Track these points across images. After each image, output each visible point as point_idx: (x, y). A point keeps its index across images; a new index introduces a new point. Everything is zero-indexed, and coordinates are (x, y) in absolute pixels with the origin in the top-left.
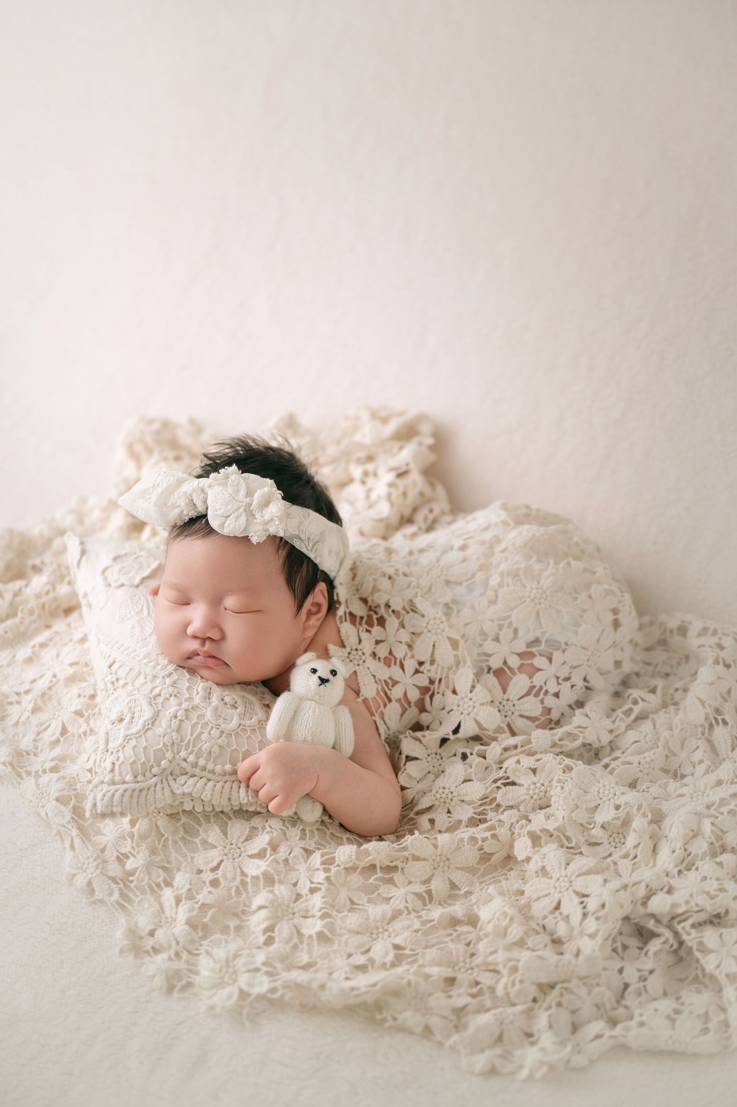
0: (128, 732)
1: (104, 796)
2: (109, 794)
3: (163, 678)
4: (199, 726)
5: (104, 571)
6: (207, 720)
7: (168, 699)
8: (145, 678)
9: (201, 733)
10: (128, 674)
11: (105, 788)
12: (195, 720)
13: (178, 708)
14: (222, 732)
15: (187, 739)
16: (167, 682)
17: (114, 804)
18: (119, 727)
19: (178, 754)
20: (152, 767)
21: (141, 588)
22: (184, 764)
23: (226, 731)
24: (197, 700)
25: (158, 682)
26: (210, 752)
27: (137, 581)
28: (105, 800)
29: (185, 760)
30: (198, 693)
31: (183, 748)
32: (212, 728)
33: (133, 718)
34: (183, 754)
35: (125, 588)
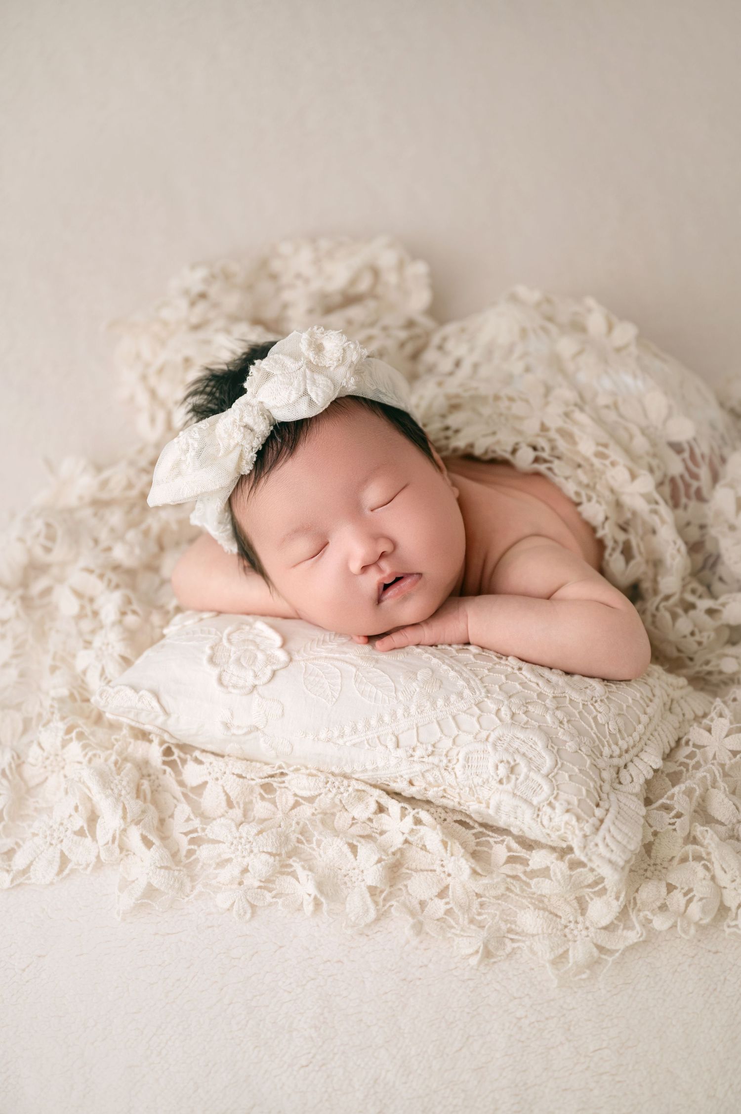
0: (545, 771)
1: (607, 845)
2: (609, 840)
3: (487, 697)
4: (586, 714)
6: (580, 700)
7: (526, 711)
8: (472, 715)
9: (595, 718)
10: (442, 731)
11: (598, 839)
12: (575, 712)
13: (550, 712)
14: (601, 701)
15: (594, 736)
16: (501, 698)
17: (624, 843)
18: (521, 778)
19: (601, 756)
20: (601, 787)
21: (296, 657)
22: (616, 761)
23: (603, 698)
24: (548, 692)
25: (491, 705)
26: (618, 729)
27: (282, 656)
28: (614, 848)
29: (611, 757)
30: (538, 684)
31: (601, 747)
32: (592, 705)
33: (524, 755)
34: (606, 751)
35: (278, 674)
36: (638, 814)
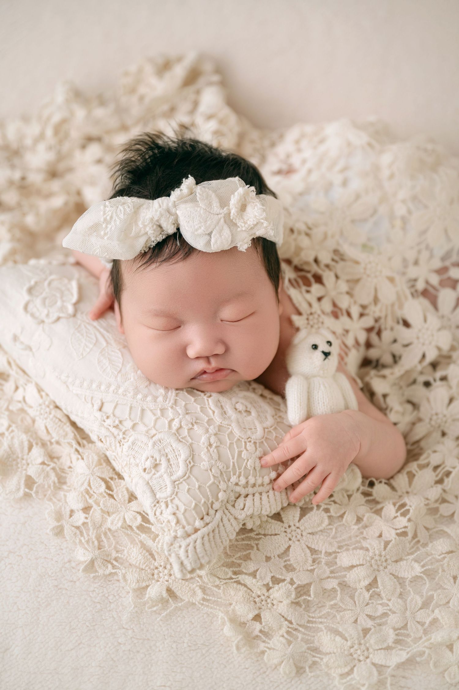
0: (174, 478)
1: (187, 551)
2: (191, 548)
3: (172, 408)
4: (235, 446)
5: (26, 308)
6: (237, 436)
7: (191, 429)
8: (154, 415)
9: (240, 453)
10: (130, 414)
11: (184, 544)
12: (228, 442)
13: (208, 435)
14: (255, 443)
15: (231, 464)
16: (180, 412)
17: (200, 556)
18: (158, 475)
19: (229, 481)
20: (212, 503)
21: (79, 315)
22: (238, 489)
23: (257, 441)
24: (218, 420)
25: (170, 414)
26: (254, 468)
27: (70, 309)
28: (190, 556)
29: (237, 484)
30: (214, 412)
31: (232, 474)
32: (245, 442)
33: (169, 460)
34: (234, 479)
35: (62, 320)
36: (228, 536)
